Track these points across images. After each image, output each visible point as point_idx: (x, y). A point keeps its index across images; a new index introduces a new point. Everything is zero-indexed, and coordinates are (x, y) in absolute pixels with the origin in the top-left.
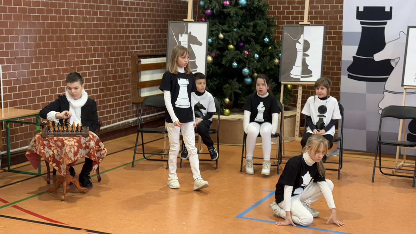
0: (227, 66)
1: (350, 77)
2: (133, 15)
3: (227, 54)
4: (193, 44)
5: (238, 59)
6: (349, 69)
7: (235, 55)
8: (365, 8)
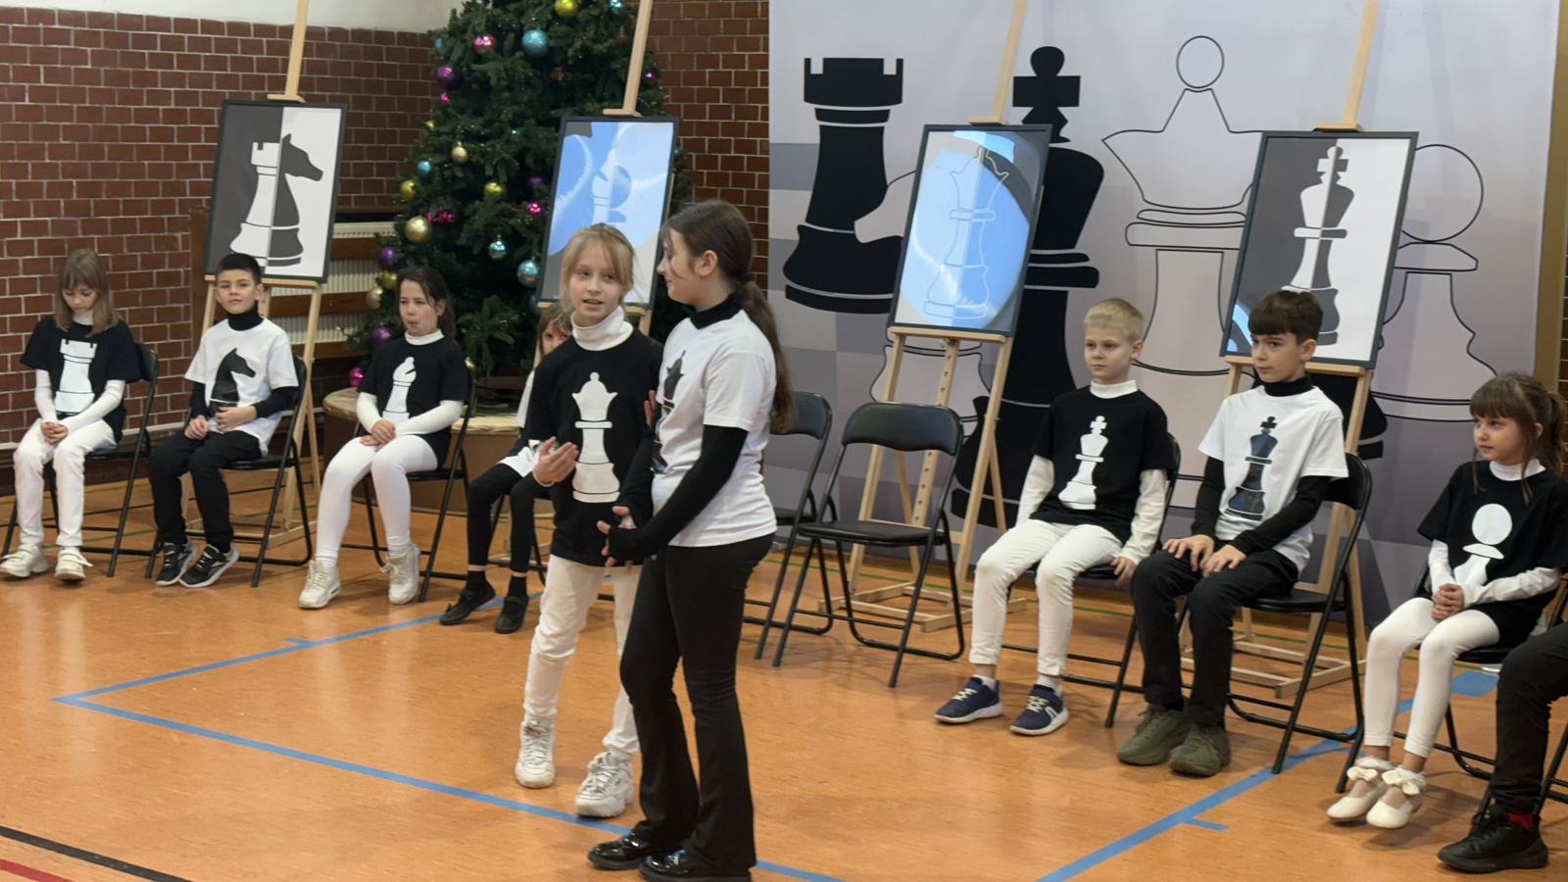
0: (476, 251)
1: (791, 294)
2: (205, 81)
3: (475, 212)
4: (295, 174)
5: (510, 232)
6: (791, 269)
7: (497, 216)
8: (827, 62)
